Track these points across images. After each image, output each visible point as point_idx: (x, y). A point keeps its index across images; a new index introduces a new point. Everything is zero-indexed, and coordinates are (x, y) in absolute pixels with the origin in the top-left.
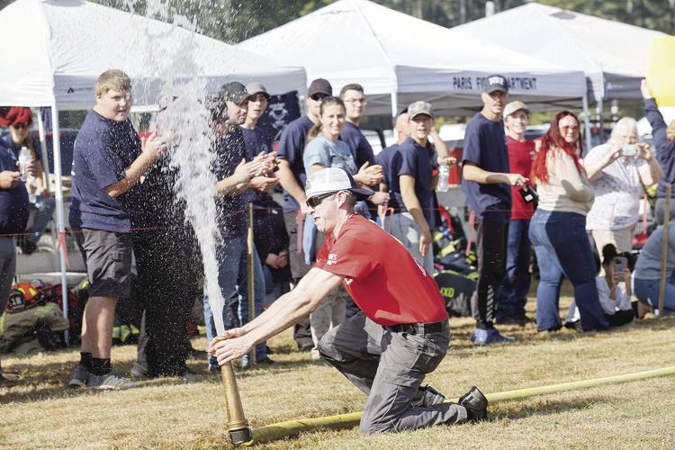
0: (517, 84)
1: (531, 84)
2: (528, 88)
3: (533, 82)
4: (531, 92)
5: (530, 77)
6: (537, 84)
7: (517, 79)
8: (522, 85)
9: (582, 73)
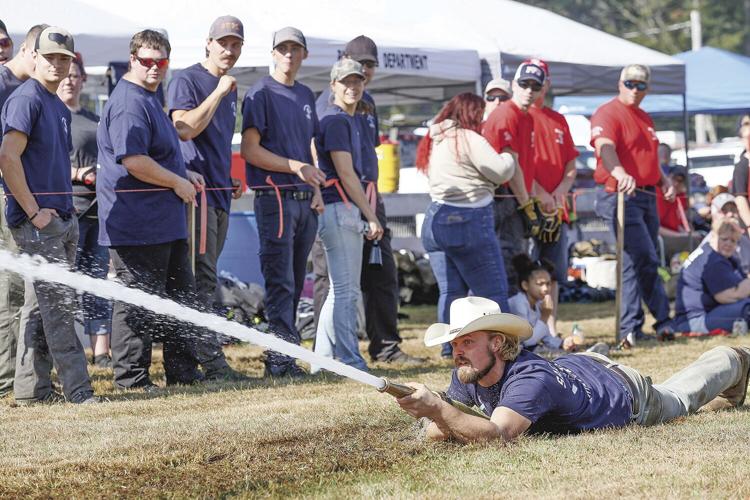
0: (407, 62)
1: (422, 63)
2: (418, 68)
3: (424, 61)
4: (421, 73)
5: (421, 54)
6: (429, 63)
7: (407, 56)
8: (412, 63)
9: (476, 52)
